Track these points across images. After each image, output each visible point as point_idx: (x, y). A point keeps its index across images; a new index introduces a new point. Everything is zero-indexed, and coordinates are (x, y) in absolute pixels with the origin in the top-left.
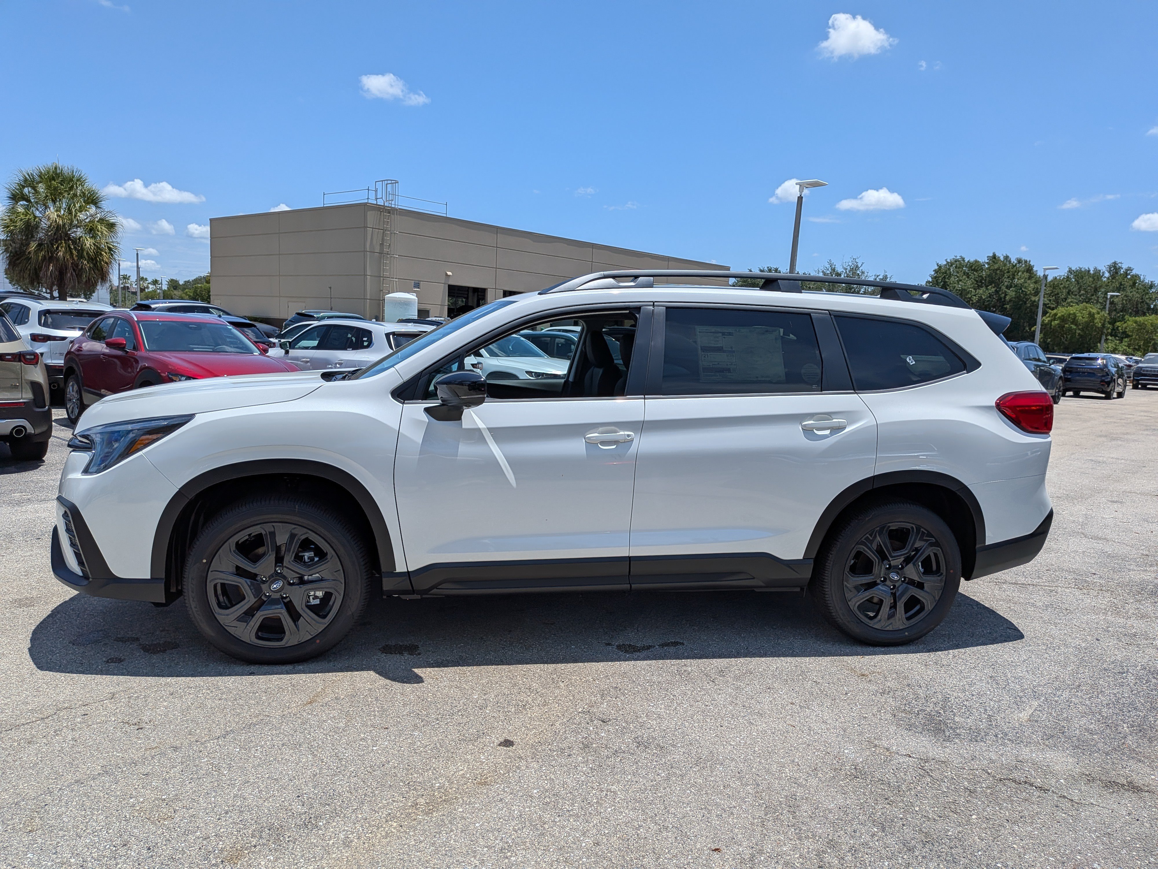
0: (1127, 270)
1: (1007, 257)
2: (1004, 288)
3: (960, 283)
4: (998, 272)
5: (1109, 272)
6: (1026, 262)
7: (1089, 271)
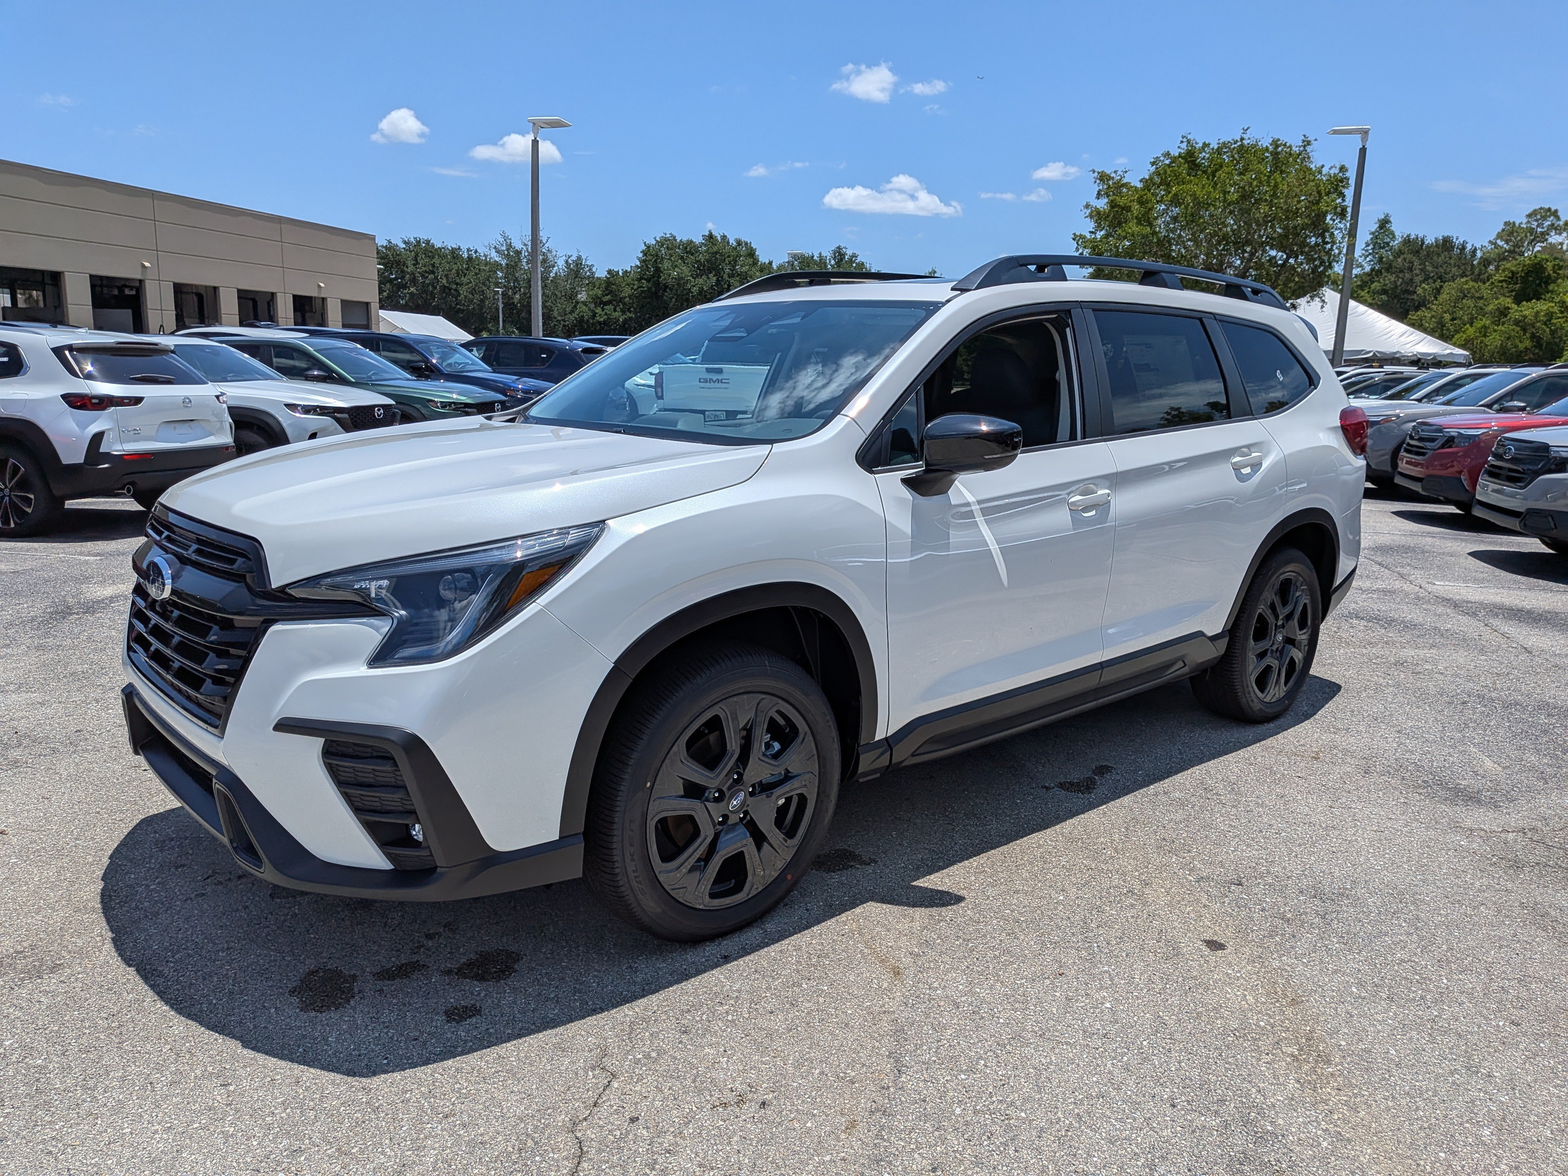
0: (853, 256)
1: (724, 237)
2: (726, 276)
3: (676, 269)
4: (718, 256)
5: (834, 259)
6: (746, 244)
7: (813, 257)
